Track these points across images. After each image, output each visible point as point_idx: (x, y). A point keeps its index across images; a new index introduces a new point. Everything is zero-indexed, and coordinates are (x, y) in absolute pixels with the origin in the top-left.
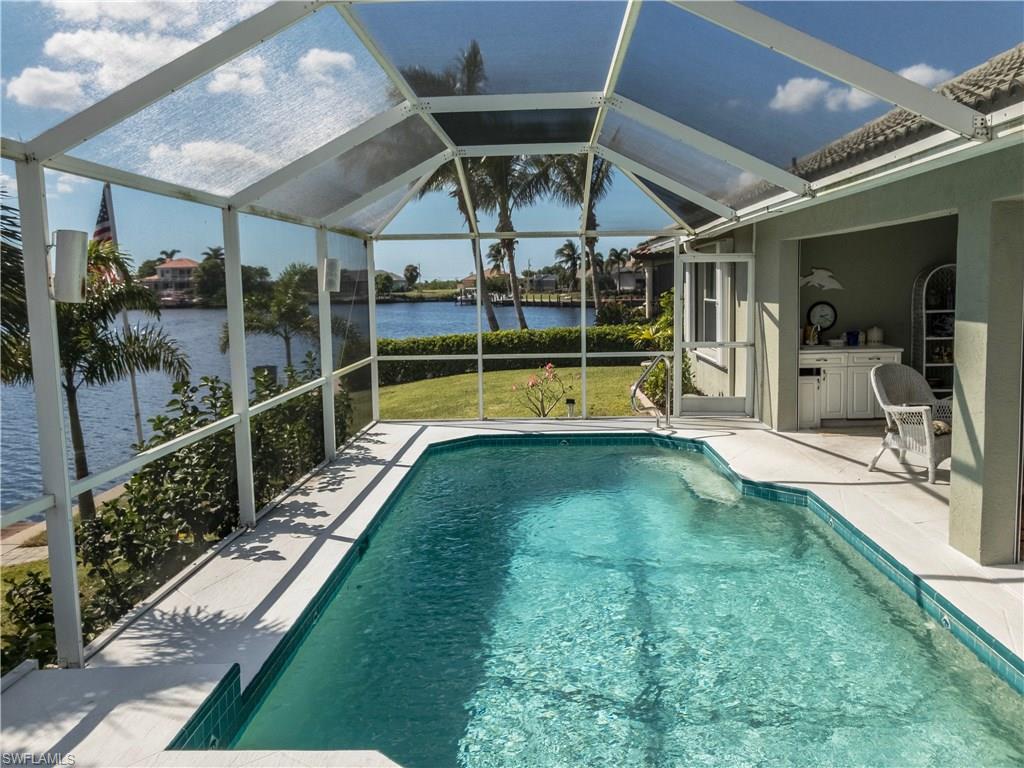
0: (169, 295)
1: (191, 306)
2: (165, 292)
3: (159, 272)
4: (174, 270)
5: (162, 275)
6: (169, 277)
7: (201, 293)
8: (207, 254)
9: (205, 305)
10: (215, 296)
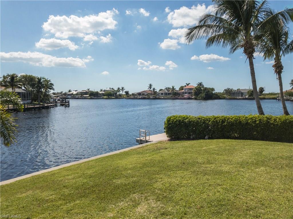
0: (186, 96)
1: (192, 99)
3: (184, 89)
4: (188, 88)
5: (185, 90)
6: (187, 91)
7: (195, 95)
8: (198, 84)
9: (196, 99)
10: (198, 96)
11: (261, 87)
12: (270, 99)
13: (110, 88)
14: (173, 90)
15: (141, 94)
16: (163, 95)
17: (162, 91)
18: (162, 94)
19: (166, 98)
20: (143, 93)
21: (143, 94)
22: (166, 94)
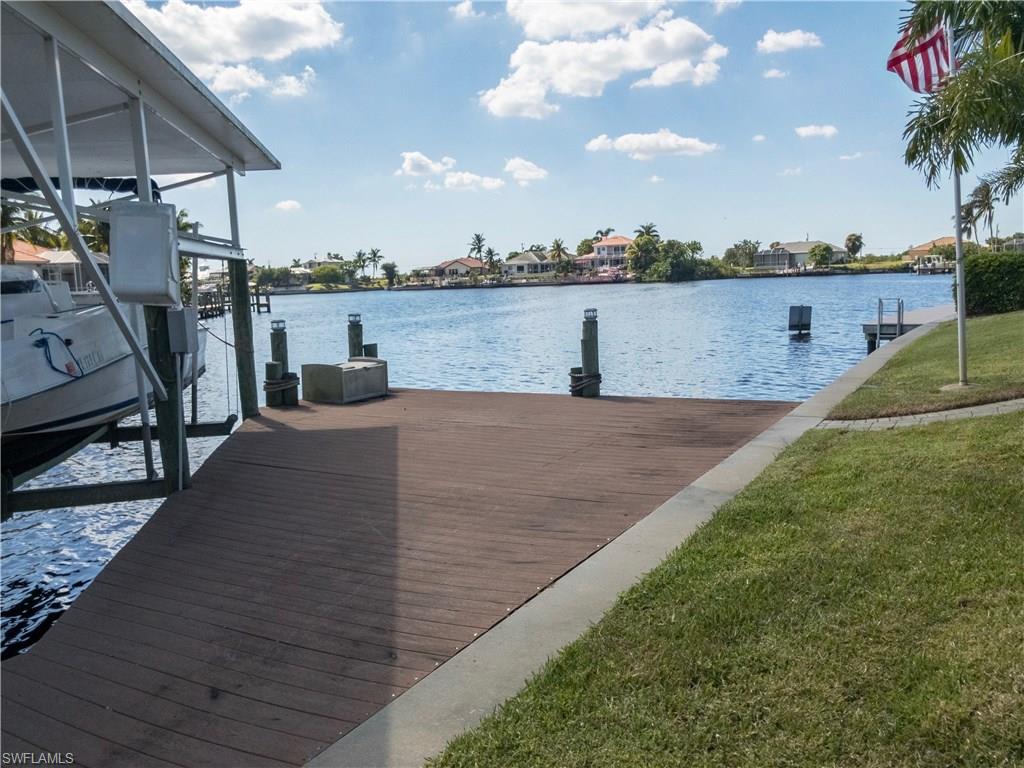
0: (606, 271)
1: (626, 281)
2: (601, 269)
3: (596, 250)
4: (609, 247)
5: (599, 253)
6: (604, 254)
7: (633, 269)
8: (640, 231)
9: (638, 280)
10: (648, 271)
11: (853, 235)
12: (884, 271)
13: (329, 254)
14: (559, 255)
15: (447, 271)
16: (525, 273)
17: (521, 259)
18: (520, 268)
19: (536, 280)
20: (452, 267)
21: (454, 273)
22: (534, 268)
